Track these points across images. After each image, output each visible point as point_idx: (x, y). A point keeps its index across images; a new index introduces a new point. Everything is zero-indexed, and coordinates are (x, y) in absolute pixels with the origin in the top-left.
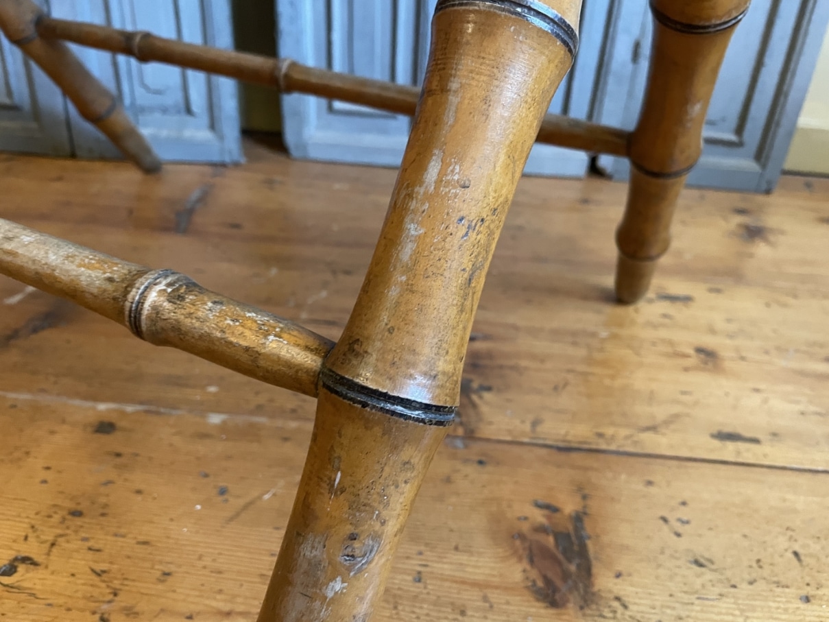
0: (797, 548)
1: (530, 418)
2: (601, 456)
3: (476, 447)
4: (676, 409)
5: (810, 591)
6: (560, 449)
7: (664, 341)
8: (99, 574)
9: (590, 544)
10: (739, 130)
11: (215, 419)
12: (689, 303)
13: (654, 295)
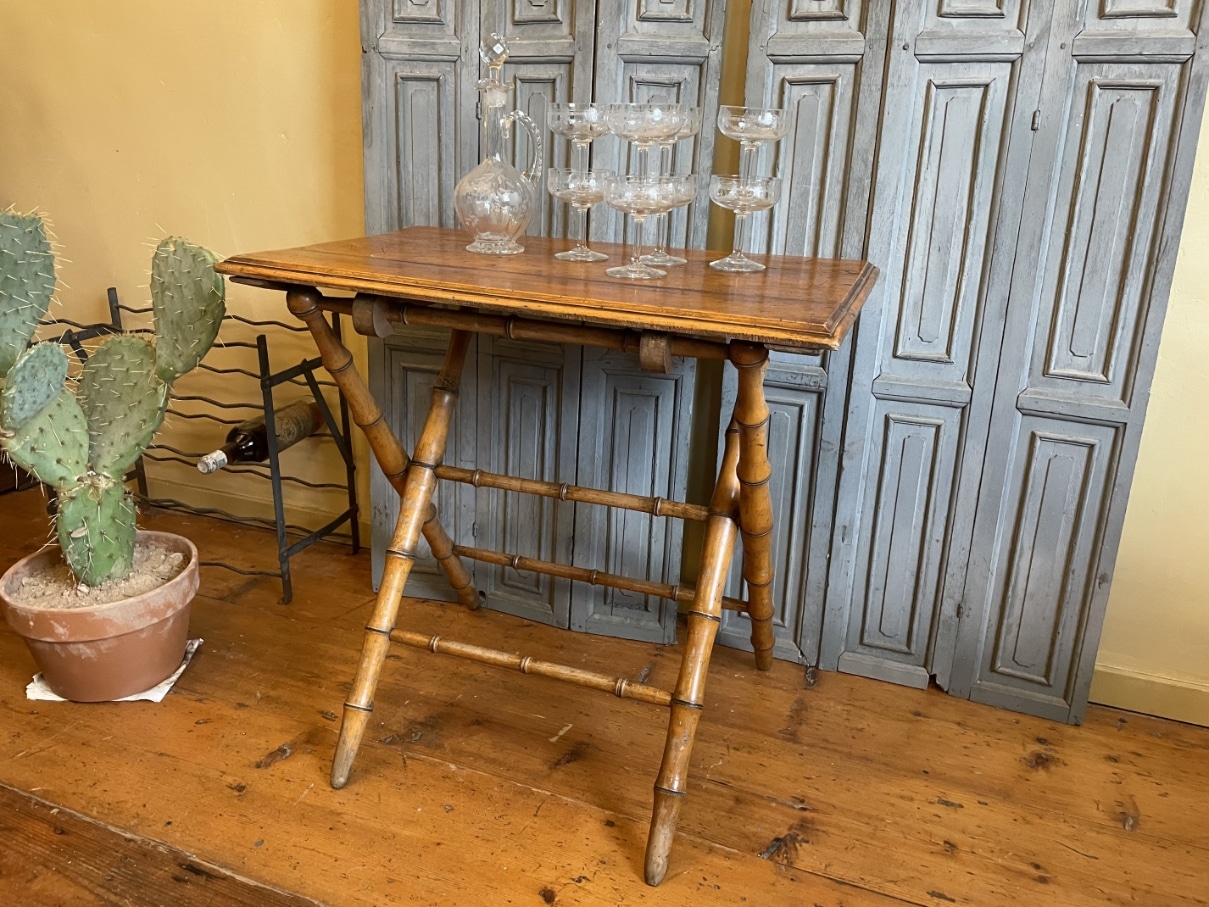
1: (827, 862)
2: (858, 889)
3: (792, 871)
4: (915, 874)
6: (837, 882)
7: (926, 832)
8: (616, 890)
10: (1047, 676)
12: (959, 809)
13: (937, 799)
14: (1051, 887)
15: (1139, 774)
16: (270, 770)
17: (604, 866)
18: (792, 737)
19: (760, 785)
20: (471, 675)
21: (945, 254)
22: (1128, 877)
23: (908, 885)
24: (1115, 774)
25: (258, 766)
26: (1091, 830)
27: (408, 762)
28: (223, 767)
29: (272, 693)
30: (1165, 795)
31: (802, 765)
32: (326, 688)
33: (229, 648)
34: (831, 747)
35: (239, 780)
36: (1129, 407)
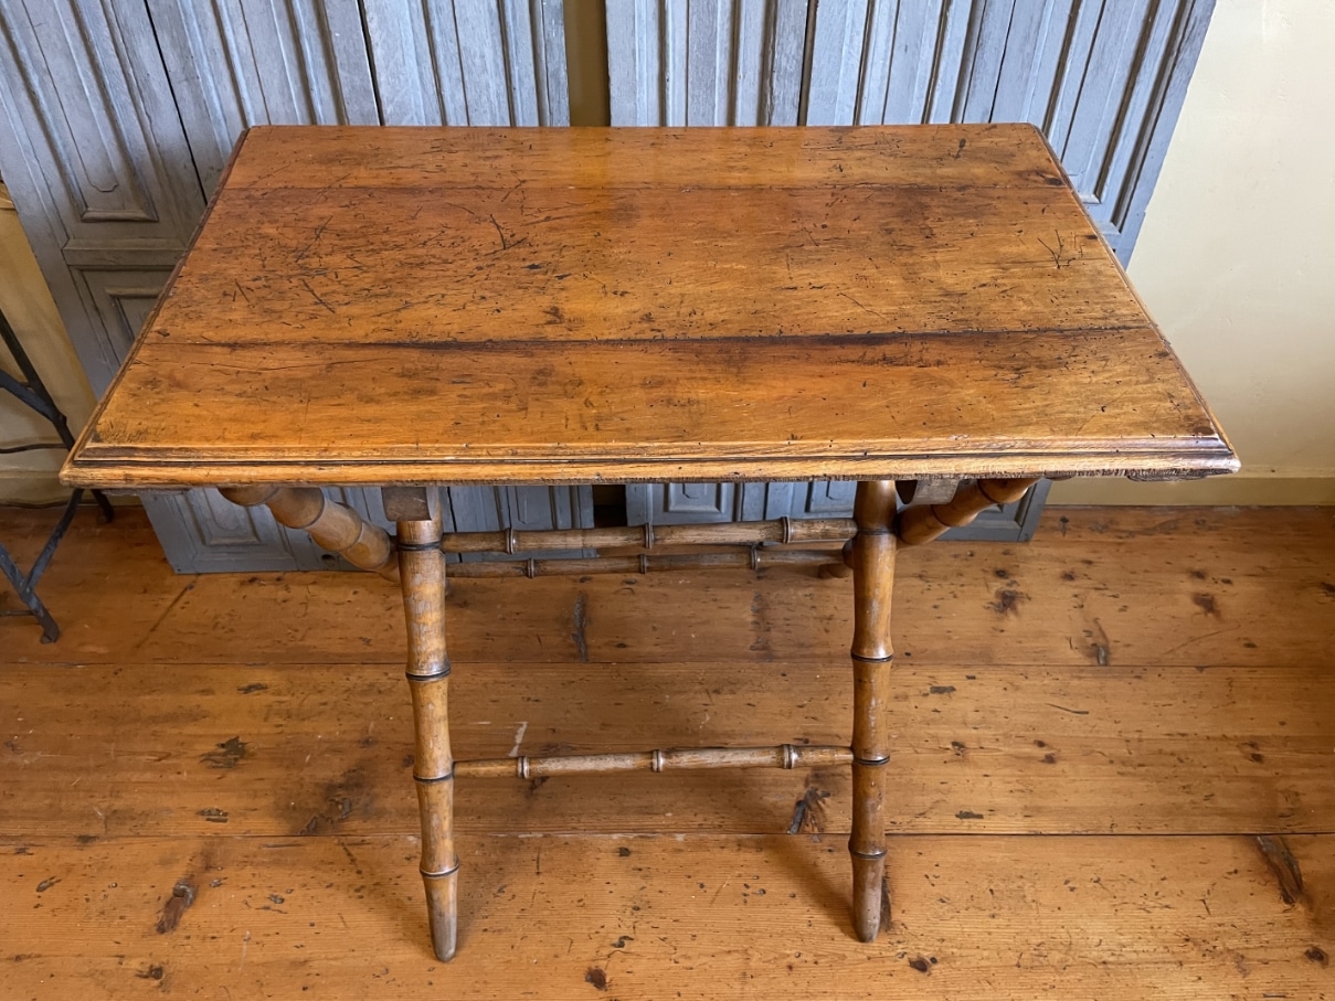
0: (992, 887)
2: (895, 838)
3: (827, 840)
4: (938, 797)
5: (995, 911)
7: (933, 737)
8: (663, 940)
9: (889, 896)
11: (680, 838)
12: (952, 694)
13: (928, 688)
14: (1060, 766)
15: (1097, 589)
16: (180, 932)
17: (640, 913)
18: (765, 652)
19: (758, 734)
20: (371, 685)
21: (914, 54)
22: (1119, 727)
23: (936, 814)
24: (1076, 596)
25: (161, 929)
26: (1072, 677)
27: (354, 851)
28: (116, 949)
29: (118, 804)
30: (1124, 609)
31: (789, 690)
32: (189, 772)
33: (14, 748)
34: (807, 652)
35: (149, 961)
36: (1120, 231)
